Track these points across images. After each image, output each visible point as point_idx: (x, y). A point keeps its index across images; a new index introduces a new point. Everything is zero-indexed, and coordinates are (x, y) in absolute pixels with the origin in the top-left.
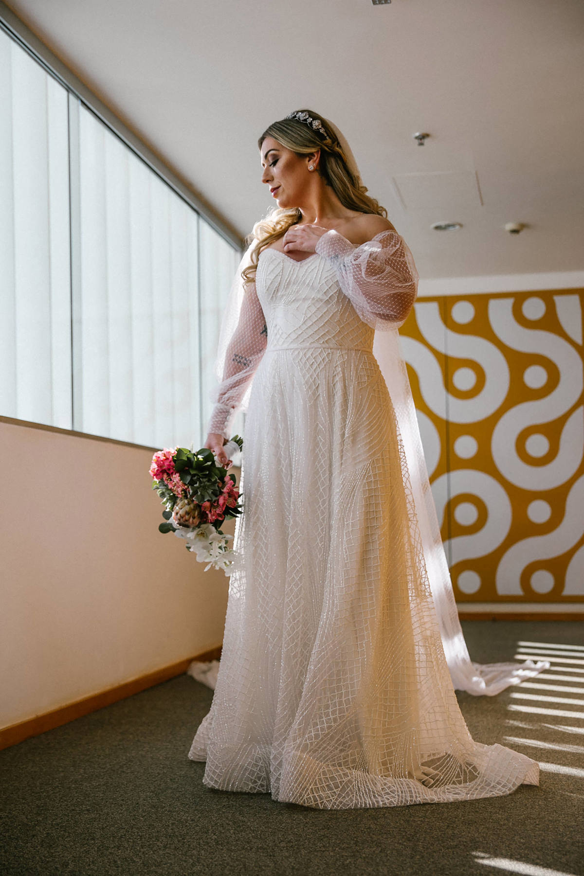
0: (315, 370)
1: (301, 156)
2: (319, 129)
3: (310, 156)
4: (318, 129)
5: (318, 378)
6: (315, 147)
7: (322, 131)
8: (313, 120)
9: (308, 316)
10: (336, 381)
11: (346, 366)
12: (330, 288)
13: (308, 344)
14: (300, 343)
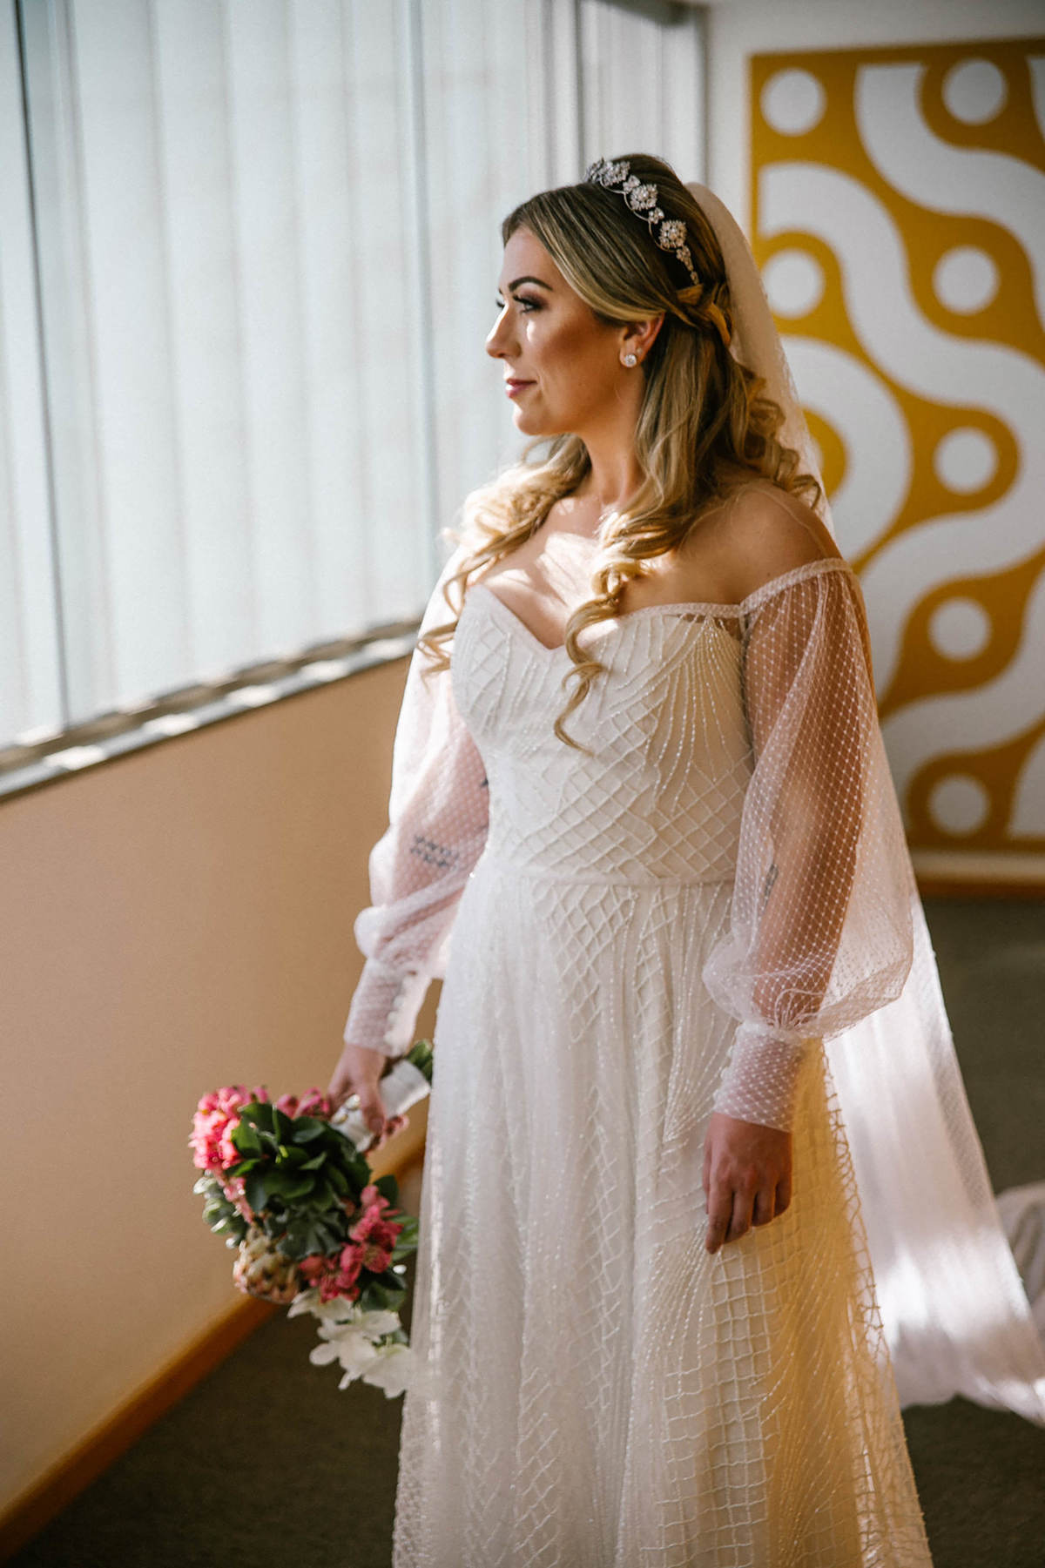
0: (588, 949)
1: (609, 323)
2: (675, 250)
3: (633, 328)
4: (672, 248)
5: (597, 971)
6: (650, 308)
7: (683, 255)
8: (666, 219)
9: (573, 800)
10: (645, 979)
11: (672, 938)
12: (625, 735)
13: (574, 871)
14: (553, 867)
